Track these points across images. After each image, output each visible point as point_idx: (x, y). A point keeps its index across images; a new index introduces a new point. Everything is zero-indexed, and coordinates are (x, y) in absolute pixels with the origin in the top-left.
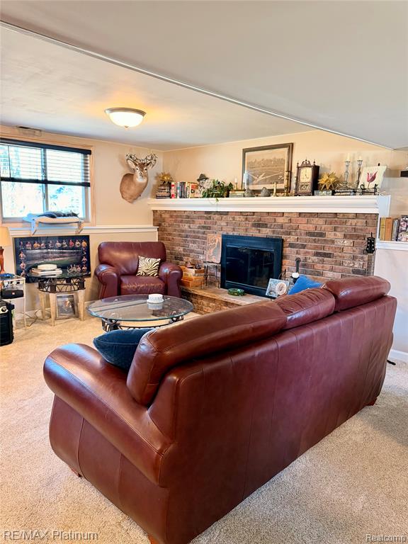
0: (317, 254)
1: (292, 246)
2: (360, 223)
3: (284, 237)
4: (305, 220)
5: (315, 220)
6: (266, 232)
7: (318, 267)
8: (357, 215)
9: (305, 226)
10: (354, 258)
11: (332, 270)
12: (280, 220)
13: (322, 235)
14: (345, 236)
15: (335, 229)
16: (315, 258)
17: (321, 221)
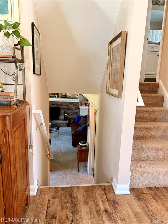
0: (68, 110)
1: (62, 108)
2: (76, 104)
3: (60, 106)
4: (65, 103)
5: (67, 103)
6: (55, 106)
7: (68, 112)
8: (75, 102)
9: (64, 104)
10: (75, 110)
11: (71, 112)
12: (59, 103)
13: (68, 106)
14: (73, 106)
15: (71, 105)
16: (67, 110)
17: (68, 103)
